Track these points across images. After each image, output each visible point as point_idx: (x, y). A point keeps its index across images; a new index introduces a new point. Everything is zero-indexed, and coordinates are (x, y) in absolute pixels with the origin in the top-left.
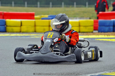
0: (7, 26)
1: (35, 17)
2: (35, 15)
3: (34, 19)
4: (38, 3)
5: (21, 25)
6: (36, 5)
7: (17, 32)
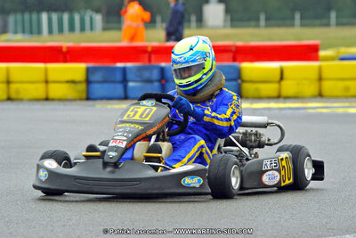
0: (243, 81)
1: (322, 53)
2: (320, 47)
3: (316, 59)
4: (333, 15)
5: (282, 78)
6: (324, 21)
7: (269, 98)
